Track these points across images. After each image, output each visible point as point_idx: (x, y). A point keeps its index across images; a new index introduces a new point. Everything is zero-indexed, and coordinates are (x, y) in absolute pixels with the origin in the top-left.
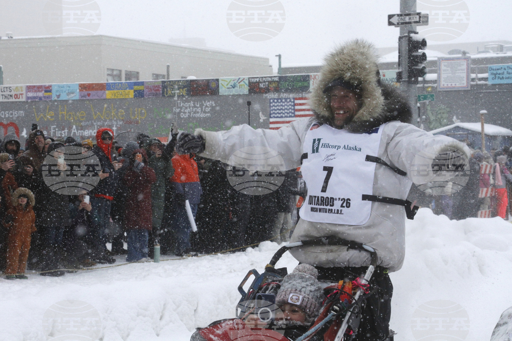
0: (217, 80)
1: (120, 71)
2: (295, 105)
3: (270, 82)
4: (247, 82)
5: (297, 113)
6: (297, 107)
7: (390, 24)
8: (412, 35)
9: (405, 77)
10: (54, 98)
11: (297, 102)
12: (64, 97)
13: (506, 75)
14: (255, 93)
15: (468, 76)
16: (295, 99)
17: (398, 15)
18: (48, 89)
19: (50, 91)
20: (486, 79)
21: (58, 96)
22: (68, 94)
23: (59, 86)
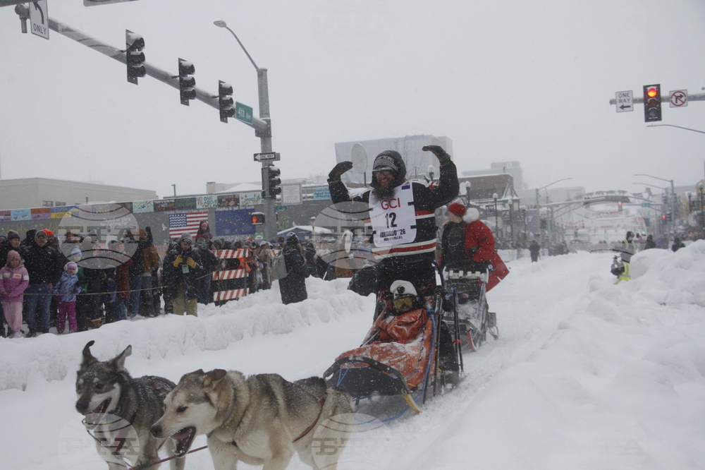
0: (131, 203)
1: (52, 202)
2: (187, 218)
3: (168, 203)
4: (152, 204)
5: (188, 224)
6: (188, 220)
7: (255, 160)
8: (271, 167)
9: (268, 195)
10: (13, 219)
11: (188, 216)
12: (20, 218)
13: (324, 195)
14: (159, 211)
15: (301, 195)
16: (186, 214)
17: (261, 154)
18: (8, 213)
19: (10, 215)
20: (312, 197)
21: (16, 218)
22: (24, 216)
23: (16, 211)
